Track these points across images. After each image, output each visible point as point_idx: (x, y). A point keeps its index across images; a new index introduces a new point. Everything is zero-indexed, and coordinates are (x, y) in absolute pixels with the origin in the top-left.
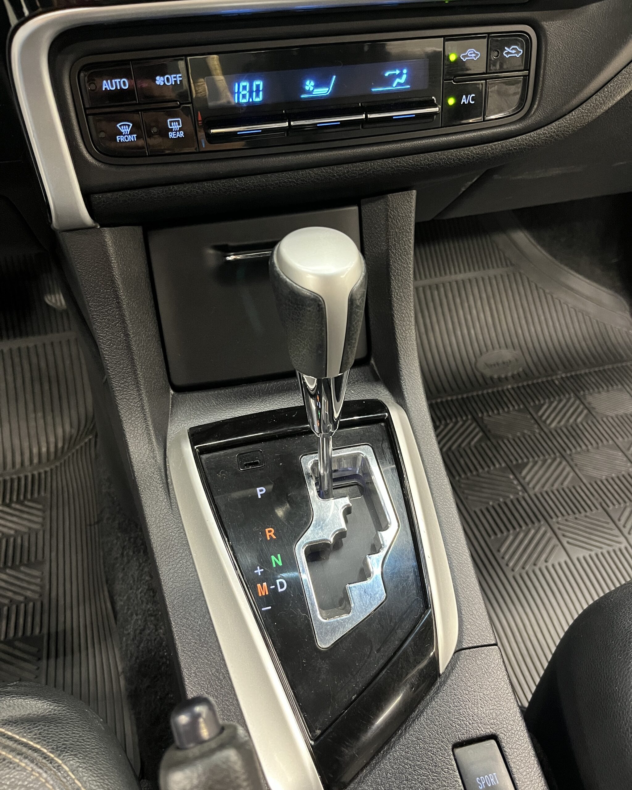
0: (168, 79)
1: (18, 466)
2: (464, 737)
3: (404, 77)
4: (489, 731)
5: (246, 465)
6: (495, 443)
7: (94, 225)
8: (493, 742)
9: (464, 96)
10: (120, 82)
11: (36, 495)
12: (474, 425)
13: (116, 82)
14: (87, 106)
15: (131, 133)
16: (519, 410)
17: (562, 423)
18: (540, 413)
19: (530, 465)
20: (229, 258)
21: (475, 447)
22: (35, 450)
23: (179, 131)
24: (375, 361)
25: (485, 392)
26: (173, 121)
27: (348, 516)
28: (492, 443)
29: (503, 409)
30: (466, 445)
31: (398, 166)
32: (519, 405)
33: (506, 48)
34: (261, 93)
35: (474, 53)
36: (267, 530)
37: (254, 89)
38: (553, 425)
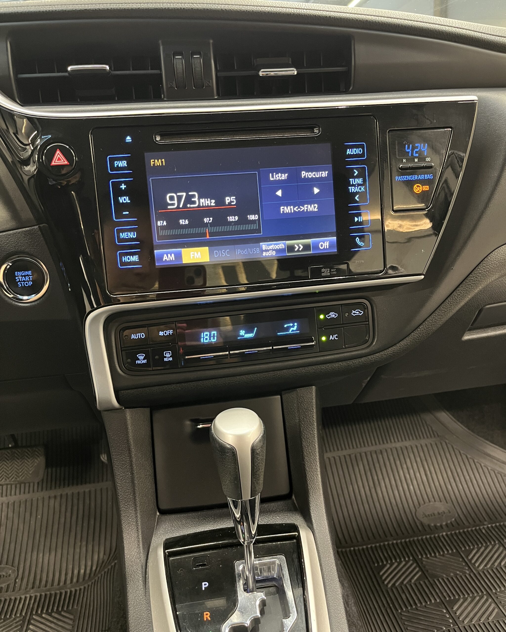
0: (166, 333)
1: (62, 584)
3: (296, 327)
5: (197, 566)
6: (432, 582)
7: (121, 407)
9: (331, 336)
10: (140, 335)
11: (70, 608)
12: (415, 565)
13: (138, 335)
14: (122, 347)
15: (144, 359)
16: (452, 554)
17: (489, 566)
18: (470, 557)
19: (461, 600)
20: (199, 427)
21: (415, 584)
22: (76, 572)
23: (170, 357)
24: (295, 497)
25: (424, 537)
26: (167, 353)
28: (429, 581)
29: (439, 552)
30: (407, 583)
31: (296, 373)
32: (452, 550)
33: (353, 311)
34: (216, 337)
35: (334, 314)
36: (205, 613)
37: (212, 335)
38: (481, 568)
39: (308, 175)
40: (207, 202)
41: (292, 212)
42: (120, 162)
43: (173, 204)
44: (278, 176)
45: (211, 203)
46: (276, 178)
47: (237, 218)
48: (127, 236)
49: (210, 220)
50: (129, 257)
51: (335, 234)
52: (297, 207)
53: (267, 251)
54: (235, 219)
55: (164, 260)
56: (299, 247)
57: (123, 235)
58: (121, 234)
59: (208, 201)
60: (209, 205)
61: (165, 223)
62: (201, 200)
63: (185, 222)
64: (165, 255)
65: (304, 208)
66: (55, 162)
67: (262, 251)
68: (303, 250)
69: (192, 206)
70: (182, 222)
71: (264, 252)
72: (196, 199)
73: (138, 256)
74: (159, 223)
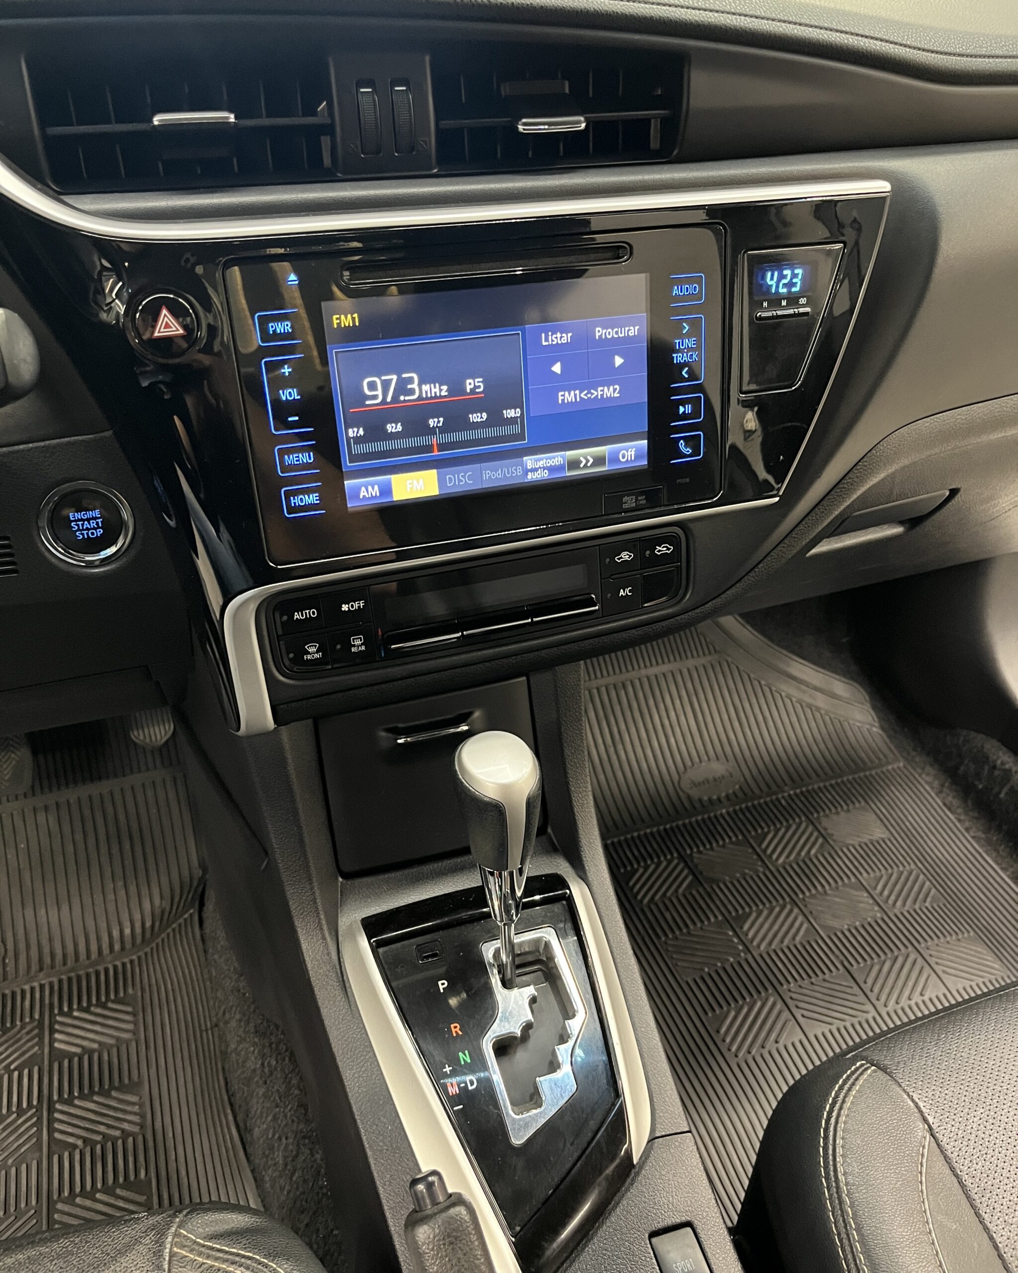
0: (352, 606)
1: (94, 956)
2: (660, 1225)
4: (684, 1219)
5: (425, 957)
6: (709, 889)
7: (278, 727)
8: (689, 1229)
9: (622, 590)
10: (309, 612)
11: (122, 994)
12: (681, 865)
13: (306, 613)
14: (280, 634)
15: (317, 652)
16: (738, 843)
17: (792, 857)
18: (764, 846)
19: (754, 915)
20: (400, 741)
21: (684, 895)
22: (116, 933)
23: (361, 646)
24: (553, 830)
25: (693, 819)
26: (356, 639)
27: (534, 1006)
28: (705, 889)
29: (717, 842)
30: (672, 894)
32: (736, 836)
33: (657, 547)
35: (627, 555)
36: (452, 1026)
38: (781, 861)
39: (605, 333)
40: (433, 390)
41: (578, 400)
42: (279, 324)
43: (375, 397)
44: (556, 338)
45: (441, 390)
46: (552, 341)
47: (485, 415)
48: (297, 461)
49: (439, 422)
50: (302, 496)
51: (646, 435)
52: (586, 392)
53: (536, 470)
54: (481, 417)
55: (361, 497)
56: (588, 461)
57: (291, 459)
58: (286, 457)
59: (435, 387)
60: (438, 394)
61: (361, 432)
62: (423, 386)
63: (396, 428)
64: (363, 489)
65: (598, 393)
66: (159, 332)
67: (526, 471)
68: (593, 465)
69: (407, 398)
70: (391, 428)
71: (529, 473)
72: (415, 386)
73: (317, 495)
74: (351, 433)
